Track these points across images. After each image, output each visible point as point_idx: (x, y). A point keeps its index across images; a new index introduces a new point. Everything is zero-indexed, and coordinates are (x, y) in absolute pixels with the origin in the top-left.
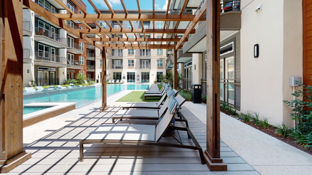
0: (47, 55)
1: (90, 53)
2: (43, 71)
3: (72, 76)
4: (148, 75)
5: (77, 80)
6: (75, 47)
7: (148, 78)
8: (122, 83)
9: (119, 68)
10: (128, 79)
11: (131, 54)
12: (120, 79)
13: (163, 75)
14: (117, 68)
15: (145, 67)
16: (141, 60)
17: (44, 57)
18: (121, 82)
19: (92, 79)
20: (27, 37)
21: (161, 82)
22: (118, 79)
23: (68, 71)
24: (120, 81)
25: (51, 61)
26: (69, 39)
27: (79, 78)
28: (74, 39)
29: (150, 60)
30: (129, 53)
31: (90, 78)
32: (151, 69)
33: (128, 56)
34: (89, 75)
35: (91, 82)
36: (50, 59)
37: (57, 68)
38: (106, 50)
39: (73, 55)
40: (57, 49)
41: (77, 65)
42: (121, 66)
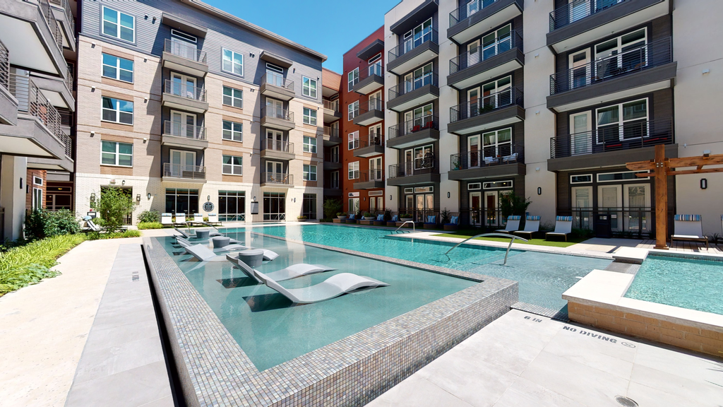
4: (283, 201)
7: (282, 209)
9: (191, 174)
10: (222, 210)
11: (233, 140)
12: (195, 211)
13: (317, 201)
15: (274, 178)
16: (263, 160)
29: (286, 163)
30: (227, 136)
32: (289, 186)
33: (223, 144)
42: (198, 169)
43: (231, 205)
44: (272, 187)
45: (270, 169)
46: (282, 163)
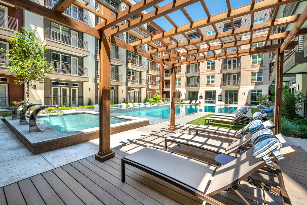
0: (133, 79)
1: (165, 73)
2: (131, 91)
3: (150, 96)
4: (236, 95)
5: (154, 99)
6: (153, 69)
7: (236, 99)
8: (198, 104)
9: (195, 86)
10: (206, 98)
11: (211, 69)
12: (197, 99)
13: (263, 94)
14: (193, 87)
15: (231, 83)
16: (224, 75)
17: (132, 80)
18: (198, 102)
19: (167, 98)
20: (122, 66)
21: (258, 104)
22: (194, 99)
23: (148, 91)
24: (196, 102)
25: (136, 83)
26: (149, 62)
27: (156, 97)
28: (152, 62)
29: (239, 74)
30: (208, 68)
31: (165, 97)
32: (241, 87)
33: (207, 72)
34: (164, 94)
35: (166, 101)
36: (135, 82)
37: (140, 89)
38: (176, 66)
39: (152, 76)
40: (140, 73)
41: (154, 85)
42: (198, 84)
43: (210, 96)
44: (231, 87)
45: (229, 79)
46: (236, 75)
